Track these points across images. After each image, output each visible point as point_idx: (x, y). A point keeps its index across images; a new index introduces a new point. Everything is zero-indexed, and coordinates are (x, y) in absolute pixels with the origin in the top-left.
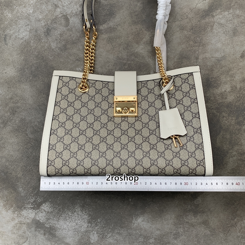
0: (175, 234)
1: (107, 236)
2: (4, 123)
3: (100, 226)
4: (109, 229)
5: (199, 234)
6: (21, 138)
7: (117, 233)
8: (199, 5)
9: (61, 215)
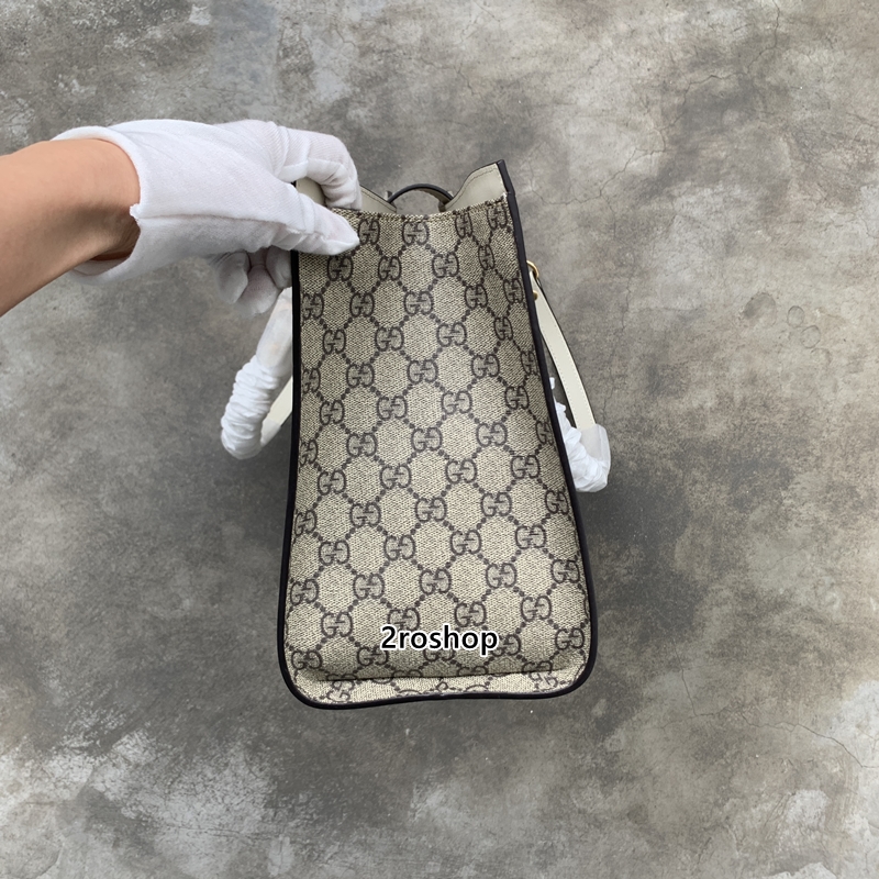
0: (542, 852)
1: (323, 851)
2: (29, 462)
3: (305, 819)
4: (334, 827)
5: (615, 853)
6: (77, 514)
7: (360, 842)
8: (634, 163)
9: (178, 778)
